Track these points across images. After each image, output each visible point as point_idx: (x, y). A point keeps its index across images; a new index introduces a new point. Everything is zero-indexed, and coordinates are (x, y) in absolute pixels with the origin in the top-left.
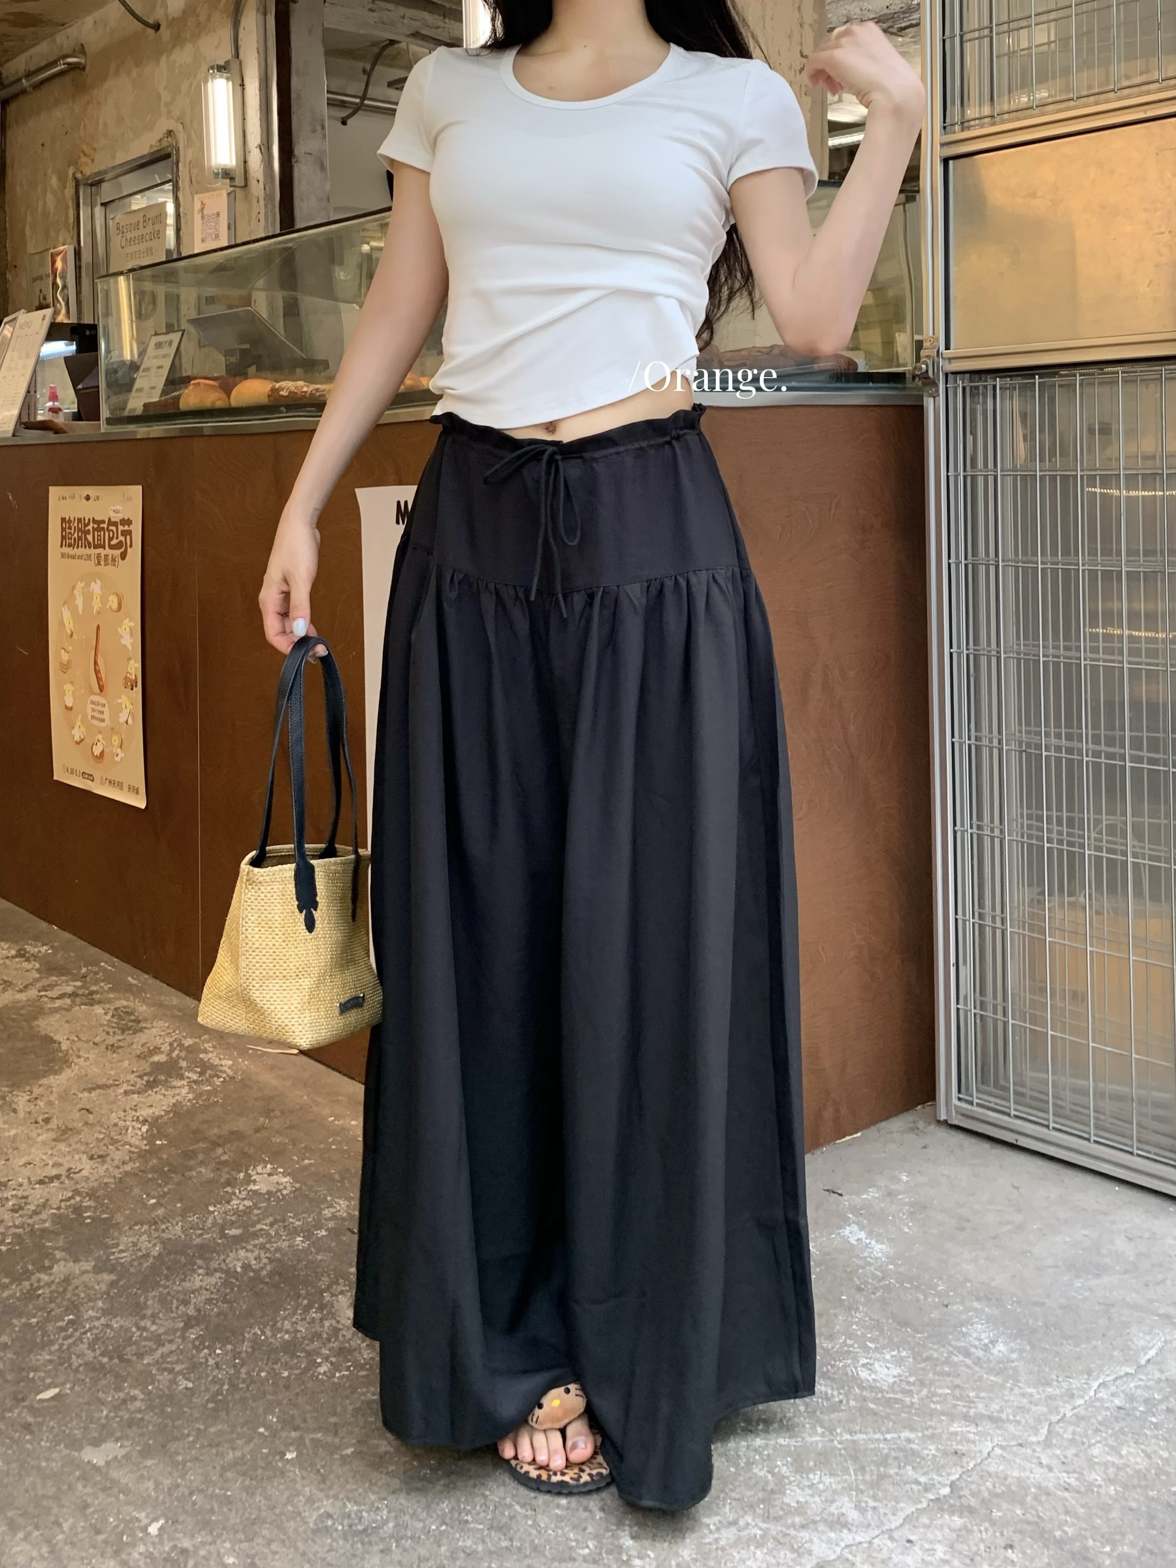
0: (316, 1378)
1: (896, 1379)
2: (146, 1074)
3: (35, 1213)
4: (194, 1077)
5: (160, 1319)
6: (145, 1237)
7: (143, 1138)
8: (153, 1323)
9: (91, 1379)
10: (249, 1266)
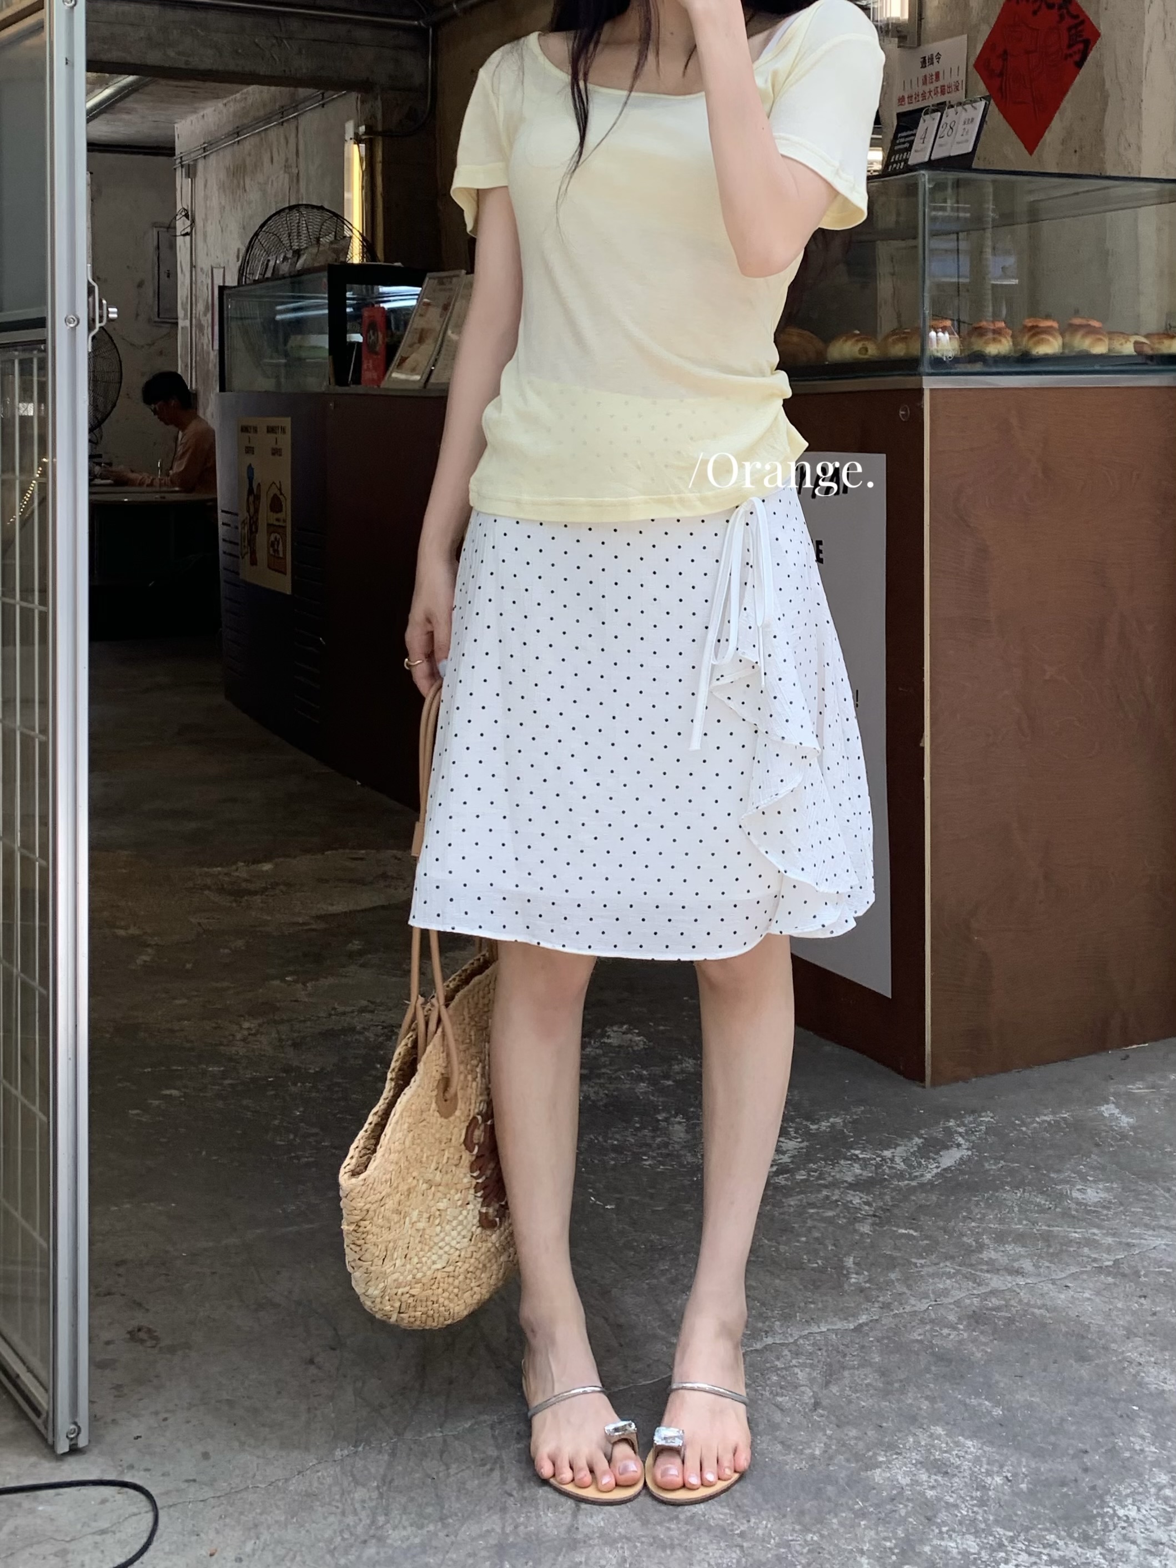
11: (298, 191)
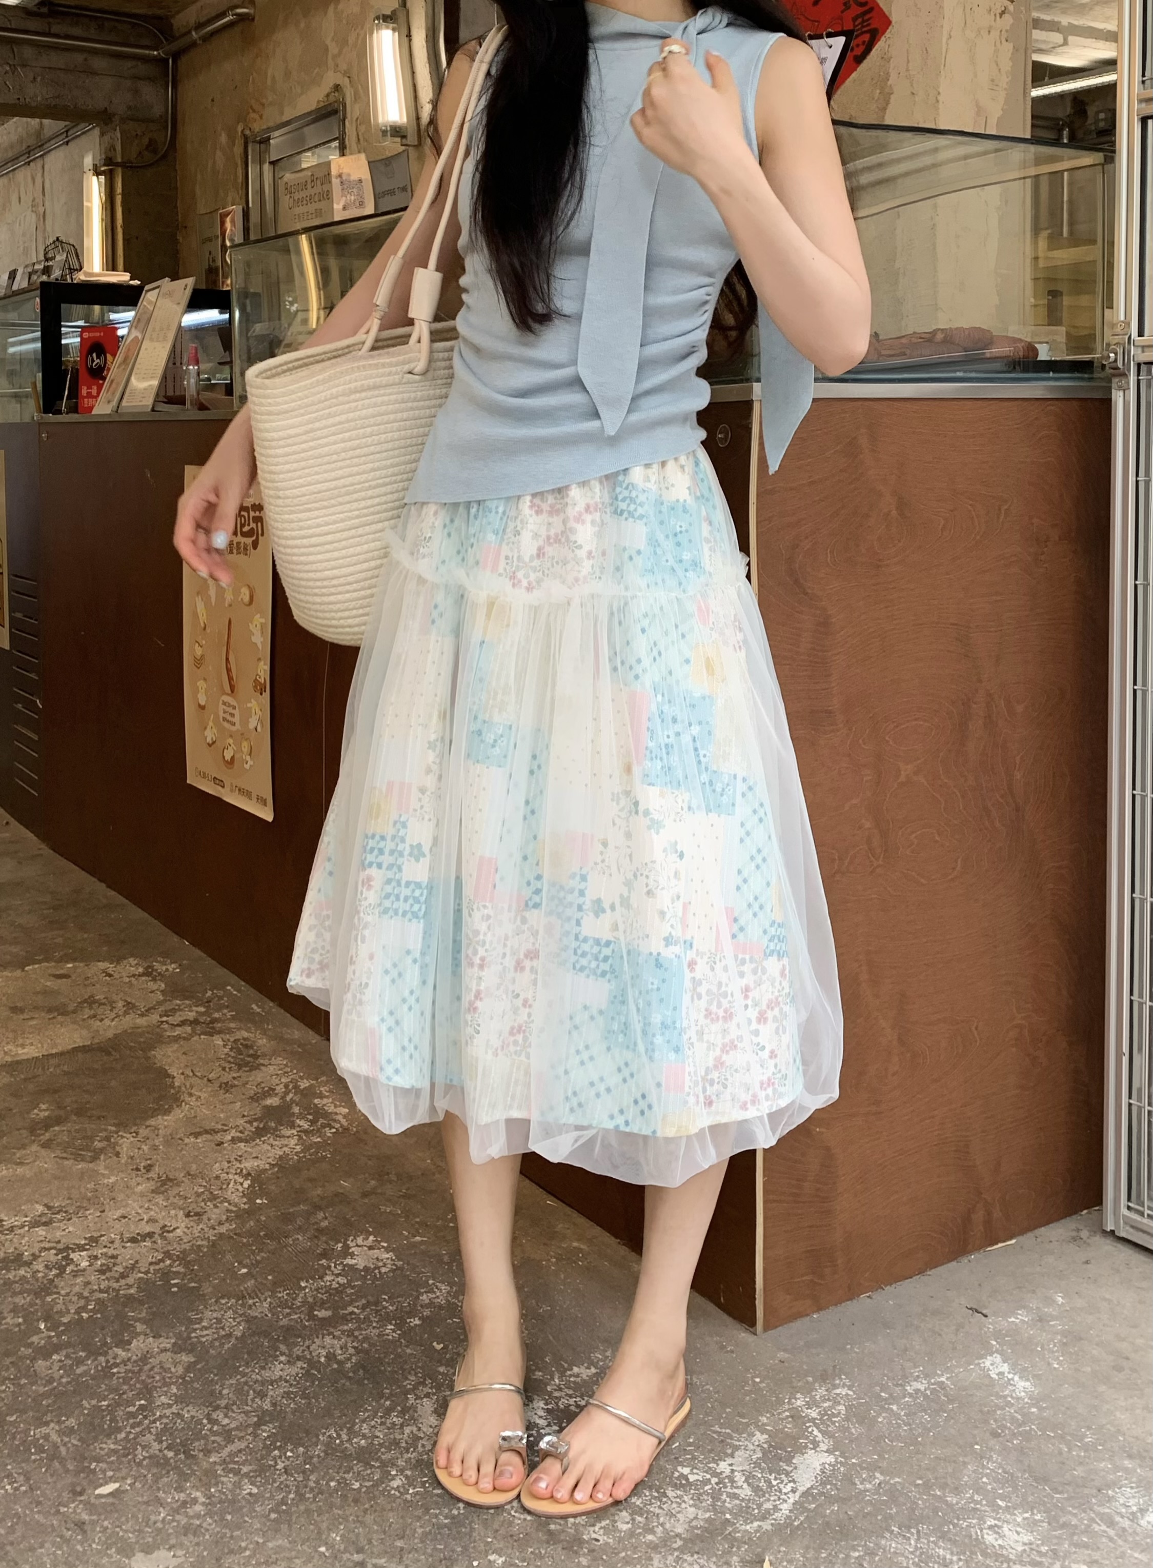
0: (386, 1493)
1: (1026, 1548)
2: (256, 1120)
3: (123, 1276)
4: (305, 1125)
5: (233, 1412)
6: (230, 1313)
7: (244, 1195)
8: (226, 1416)
9: (153, 1475)
10: (334, 1355)
11: (45, 230)
